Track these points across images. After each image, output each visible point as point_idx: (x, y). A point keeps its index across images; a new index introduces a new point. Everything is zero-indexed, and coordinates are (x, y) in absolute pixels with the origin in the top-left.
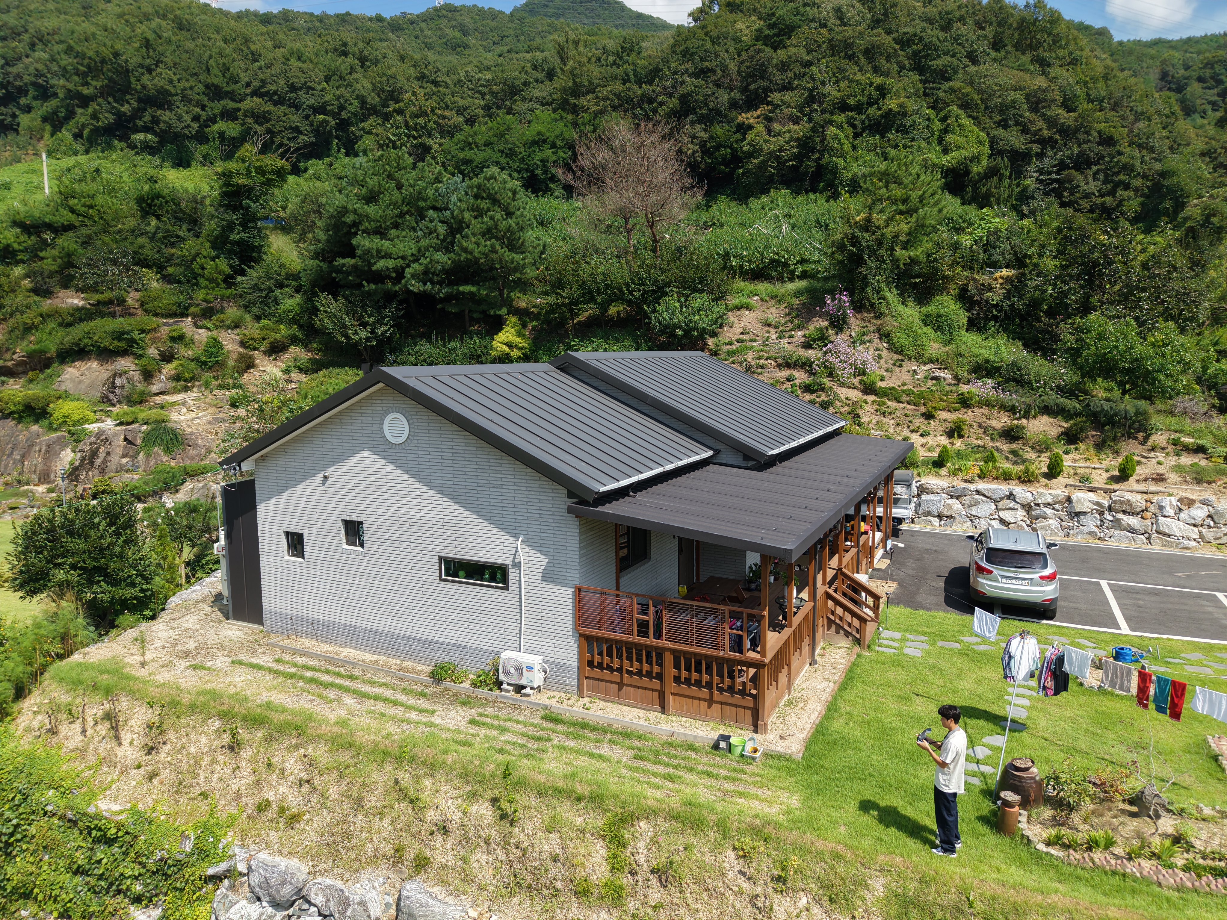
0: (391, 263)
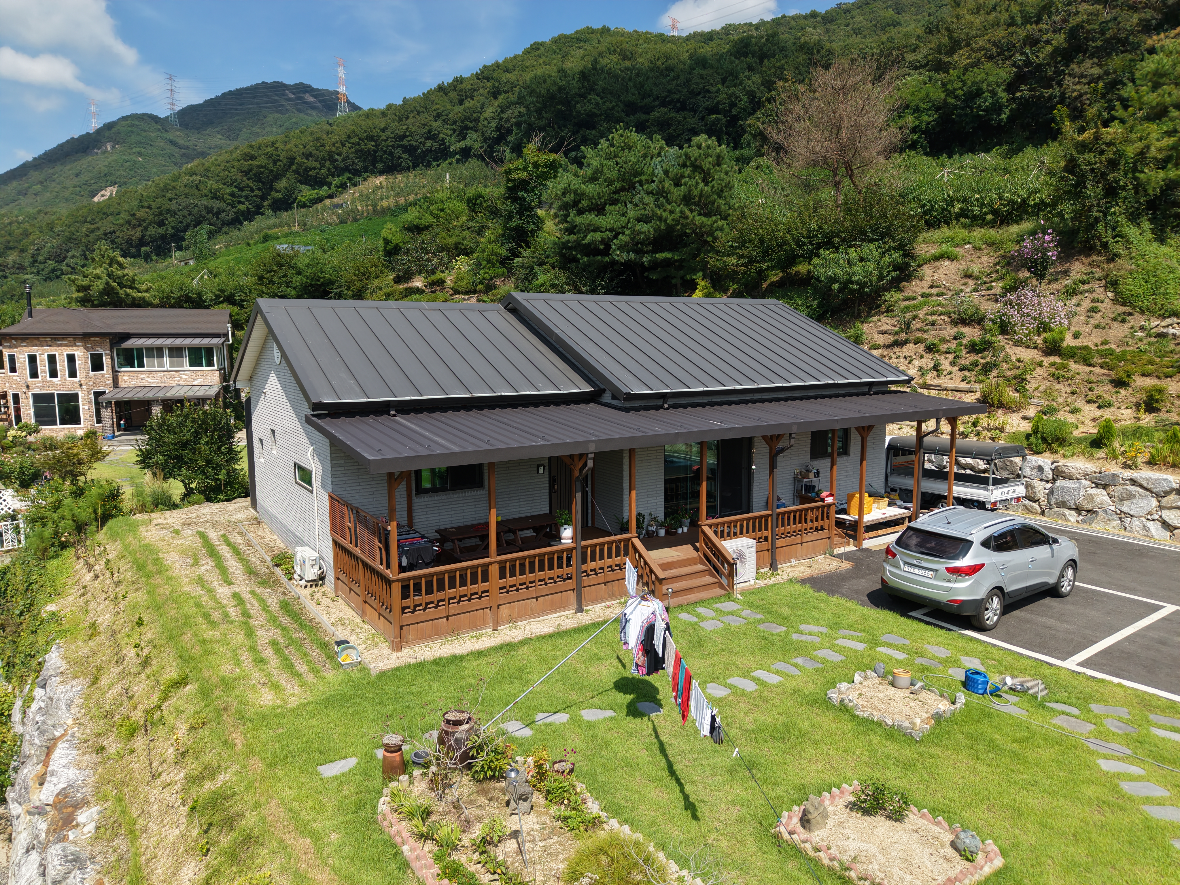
0: (598, 236)
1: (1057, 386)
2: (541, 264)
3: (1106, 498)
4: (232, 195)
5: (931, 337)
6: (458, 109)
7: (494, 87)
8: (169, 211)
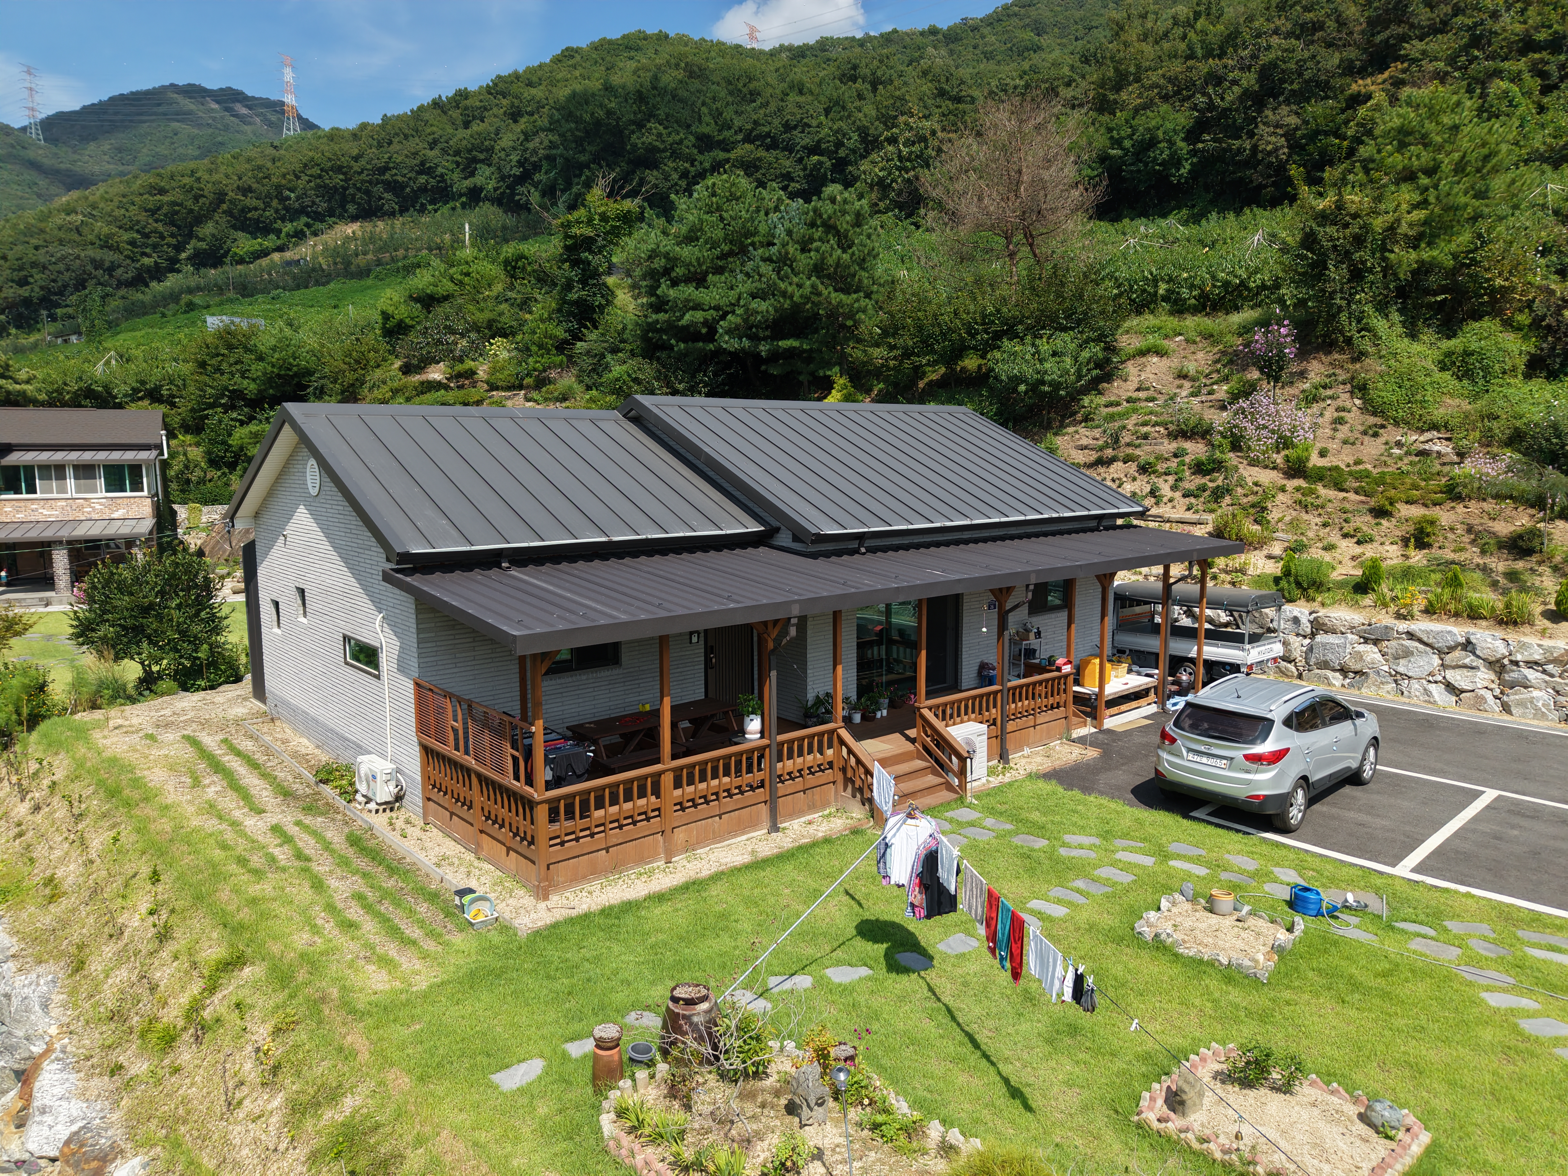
0: (699, 316)
1: (1305, 517)
2: (615, 351)
3: (1378, 656)
4: (132, 243)
5: (1144, 453)
6: (462, 133)
7: (512, 106)
8: (34, 265)
